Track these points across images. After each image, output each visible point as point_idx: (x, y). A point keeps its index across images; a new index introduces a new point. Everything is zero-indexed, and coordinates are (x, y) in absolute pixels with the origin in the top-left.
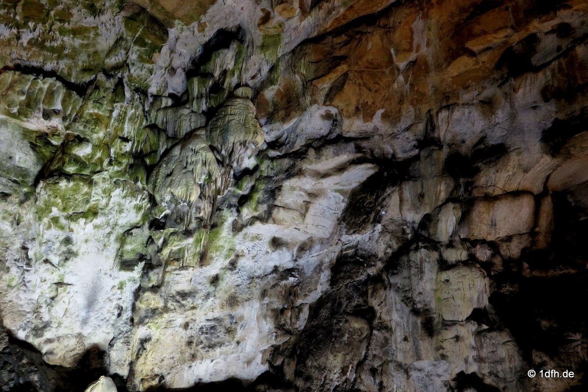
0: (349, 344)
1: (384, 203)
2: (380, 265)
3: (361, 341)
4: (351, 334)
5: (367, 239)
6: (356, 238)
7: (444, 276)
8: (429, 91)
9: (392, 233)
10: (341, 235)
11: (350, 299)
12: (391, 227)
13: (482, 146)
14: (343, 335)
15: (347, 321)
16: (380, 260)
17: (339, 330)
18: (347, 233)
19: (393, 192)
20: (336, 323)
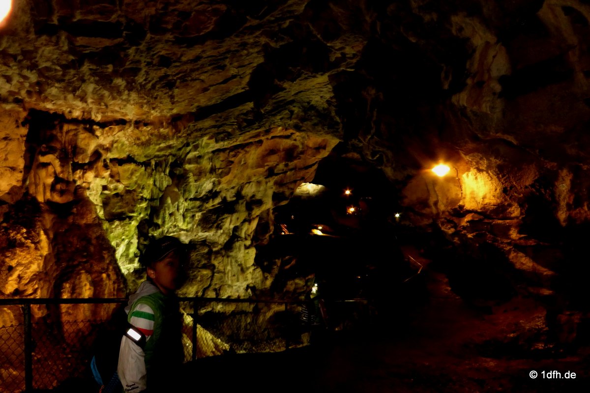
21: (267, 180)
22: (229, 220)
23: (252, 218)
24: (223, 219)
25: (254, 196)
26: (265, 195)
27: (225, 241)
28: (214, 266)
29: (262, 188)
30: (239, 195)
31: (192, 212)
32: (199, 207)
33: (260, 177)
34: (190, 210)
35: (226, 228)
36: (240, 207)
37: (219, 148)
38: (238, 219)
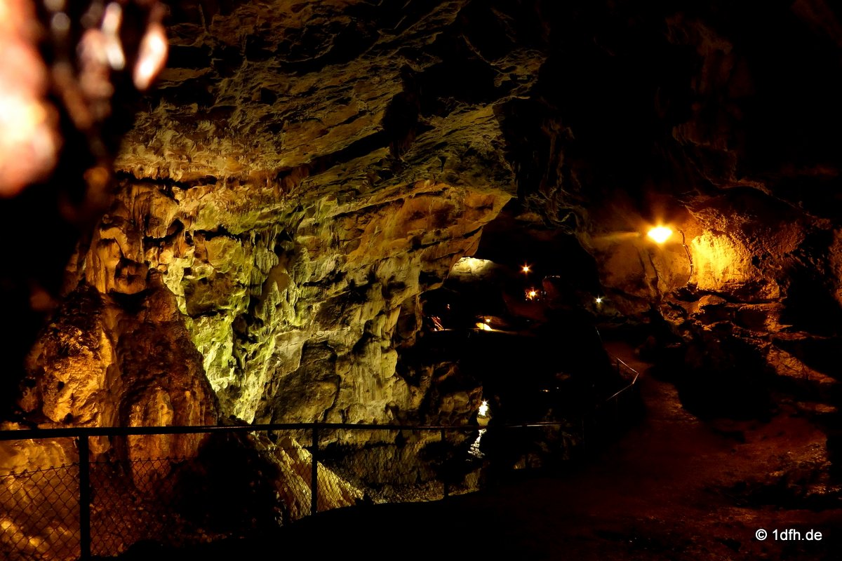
0: (321, 400)
1: (351, 313)
2: (347, 350)
3: (331, 397)
4: (323, 393)
5: (335, 334)
6: (329, 332)
7: (385, 356)
8: (380, 249)
9: (356, 331)
10: (316, 331)
11: (319, 371)
12: (355, 328)
13: (393, 282)
14: (316, 395)
15: (319, 386)
16: (348, 347)
17: (311, 392)
18: (321, 329)
19: (358, 308)
20: (309, 388)
21: (412, 254)
22: (359, 312)
23: (390, 309)
24: (351, 311)
25: (393, 278)
26: (409, 276)
27: (354, 342)
28: (339, 378)
29: (404, 266)
30: (372, 277)
31: (308, 302)
32: (316, 295)
33: (402, 251)
34: (305, 299)
35: (356, 324)
36: (374, 293)
37: (344, 212)
38: (371, 310)
